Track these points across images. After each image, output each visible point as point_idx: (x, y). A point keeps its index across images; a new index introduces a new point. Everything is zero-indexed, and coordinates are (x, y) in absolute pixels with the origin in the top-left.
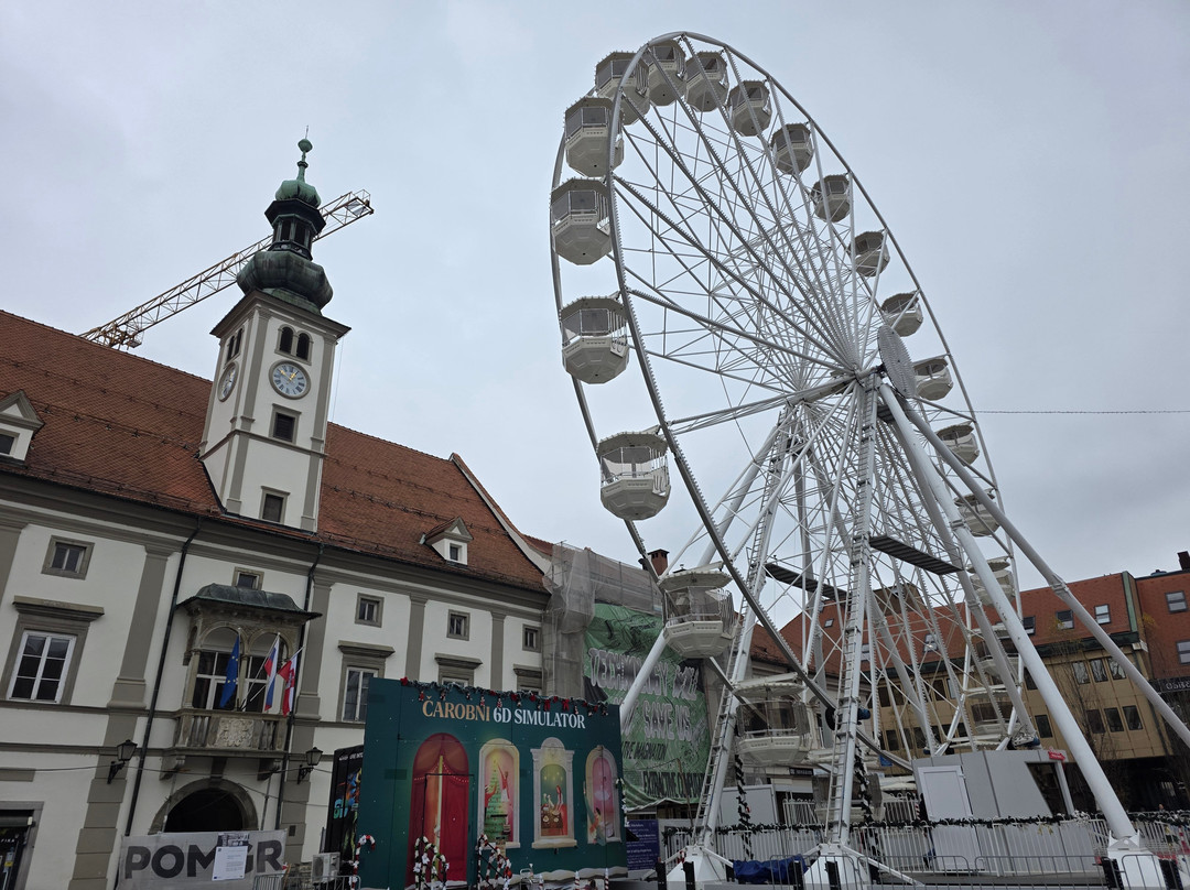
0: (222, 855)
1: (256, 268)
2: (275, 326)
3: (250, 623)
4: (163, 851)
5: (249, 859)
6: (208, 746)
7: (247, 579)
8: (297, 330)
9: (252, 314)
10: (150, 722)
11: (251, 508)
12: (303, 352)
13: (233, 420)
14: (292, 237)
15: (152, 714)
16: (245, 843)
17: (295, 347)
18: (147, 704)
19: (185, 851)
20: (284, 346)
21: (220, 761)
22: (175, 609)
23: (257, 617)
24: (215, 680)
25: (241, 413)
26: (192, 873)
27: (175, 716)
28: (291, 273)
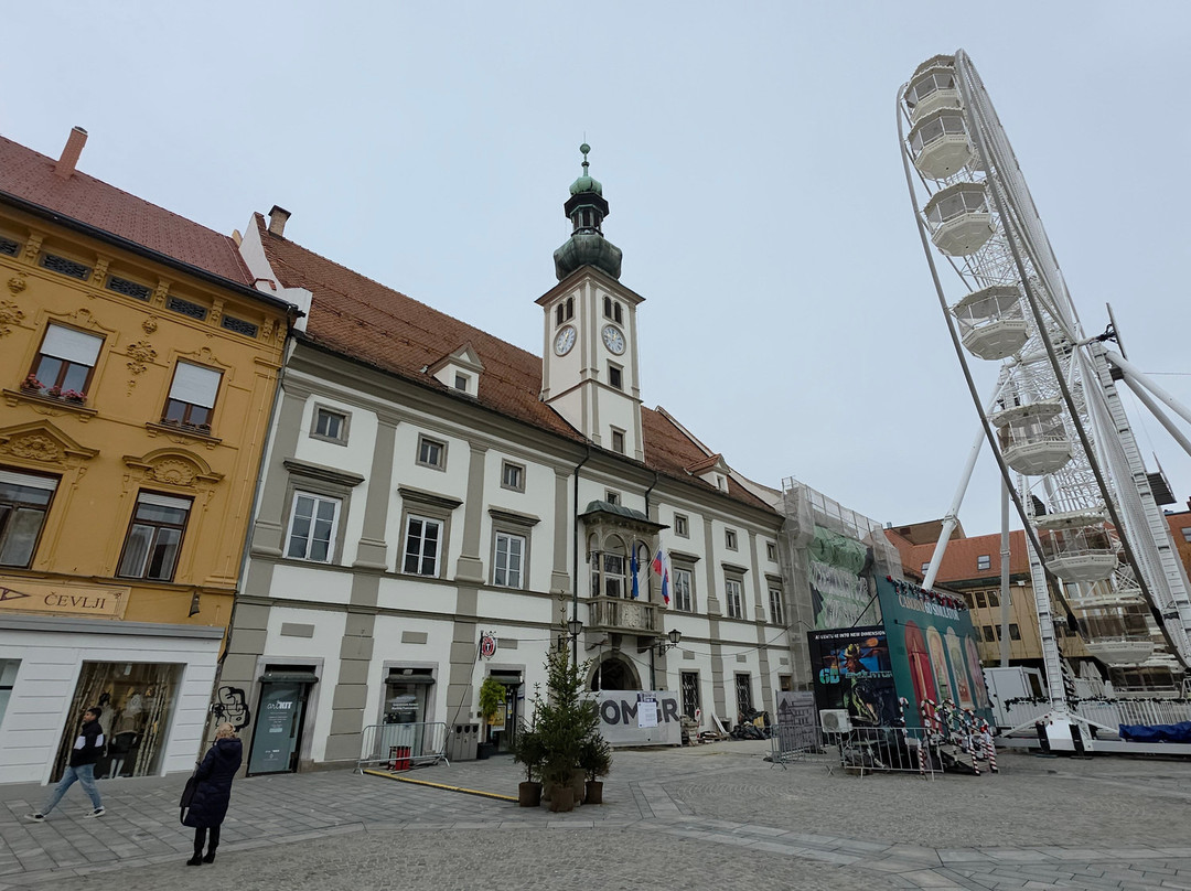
0: (642, 707)
1: (576, 248)
2: (600, 294)
3: (627, 532)
4: (606, 704)
5: (658, 711)
6: (619, 626)
7: (612, 497)
8: (613, 299)
9: (584, 285)
10: (575, 605)
11: (607, 443)
12: (618, 319)
13: (583, 371)
14: (592, 224)
15: (575, 599)
16: (654, 700)
17: (613, 312)
18: (571, 591)
19: (620, 705)
20: (607, 313)
21: (616, 638)
22: (578, 518)
23: (631, 528)
24: (605, 576)
25: (589, 366)
26: (626, 722)
27: (588, 602)
28: (602, 253)
